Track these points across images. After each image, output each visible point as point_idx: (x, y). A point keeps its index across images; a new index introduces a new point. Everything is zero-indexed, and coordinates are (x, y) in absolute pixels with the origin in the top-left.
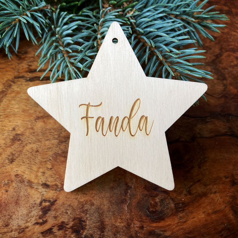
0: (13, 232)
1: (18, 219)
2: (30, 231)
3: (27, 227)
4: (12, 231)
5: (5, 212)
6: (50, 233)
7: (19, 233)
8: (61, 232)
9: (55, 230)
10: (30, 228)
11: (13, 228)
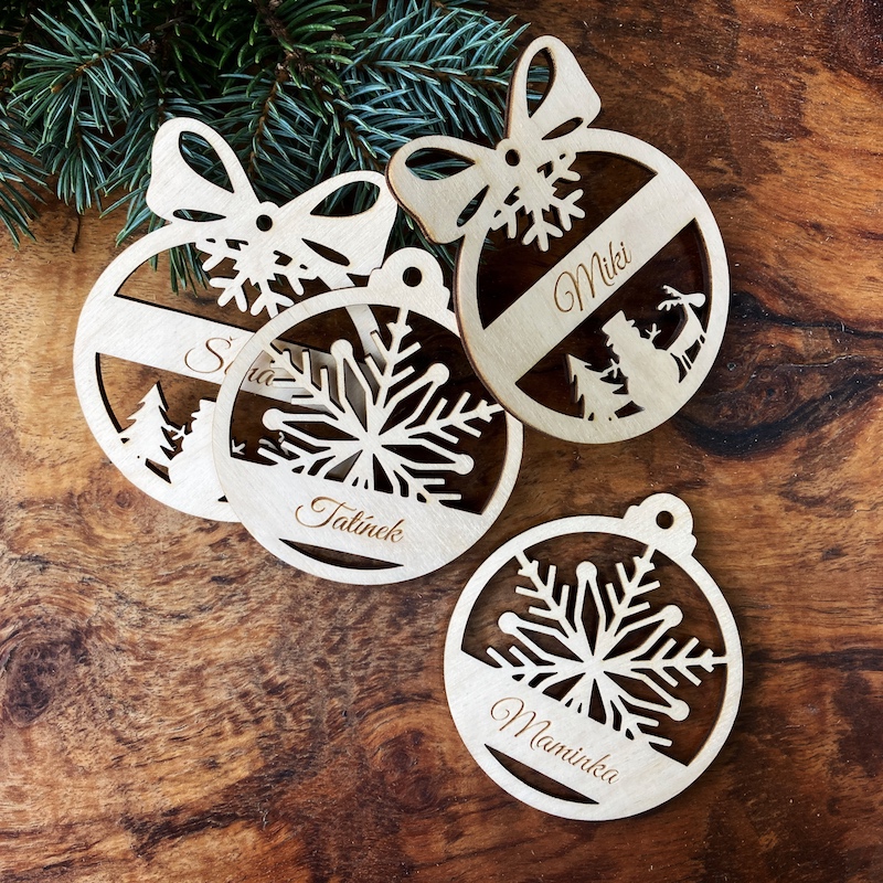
0: (161, 543)
1: (167, 521)
2: (189, 541)
3: (184, 536)
4: (158, 541)
5: (143, 509)
6: (225, 546)
7: (171, 545)
8: (243, 544)
9: (233, 541)
10: (189, 537)
11: (161, 536)
